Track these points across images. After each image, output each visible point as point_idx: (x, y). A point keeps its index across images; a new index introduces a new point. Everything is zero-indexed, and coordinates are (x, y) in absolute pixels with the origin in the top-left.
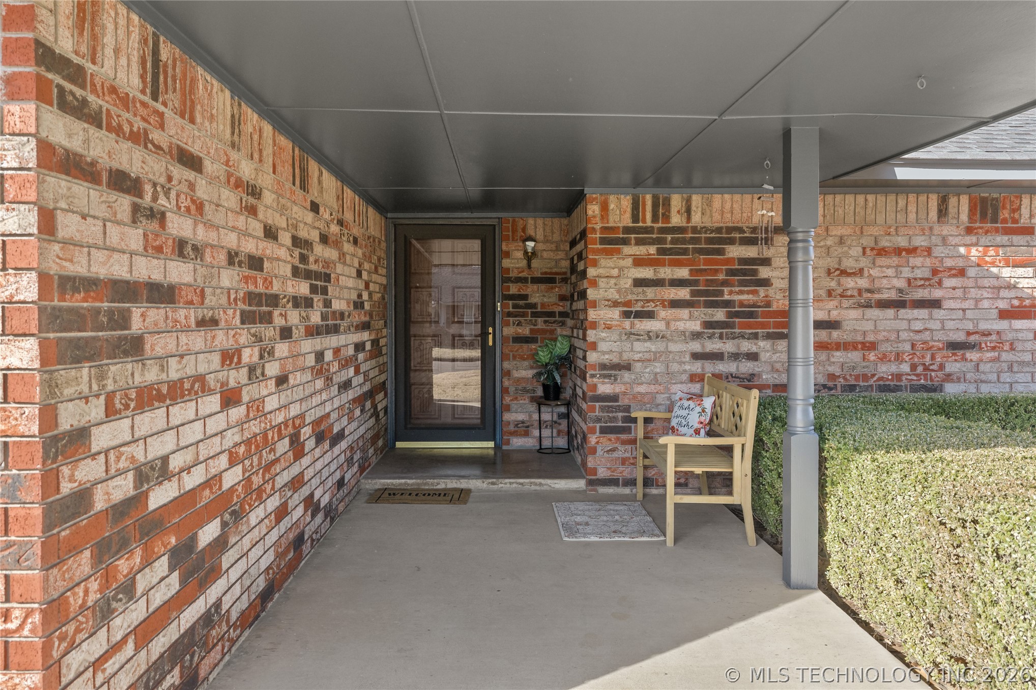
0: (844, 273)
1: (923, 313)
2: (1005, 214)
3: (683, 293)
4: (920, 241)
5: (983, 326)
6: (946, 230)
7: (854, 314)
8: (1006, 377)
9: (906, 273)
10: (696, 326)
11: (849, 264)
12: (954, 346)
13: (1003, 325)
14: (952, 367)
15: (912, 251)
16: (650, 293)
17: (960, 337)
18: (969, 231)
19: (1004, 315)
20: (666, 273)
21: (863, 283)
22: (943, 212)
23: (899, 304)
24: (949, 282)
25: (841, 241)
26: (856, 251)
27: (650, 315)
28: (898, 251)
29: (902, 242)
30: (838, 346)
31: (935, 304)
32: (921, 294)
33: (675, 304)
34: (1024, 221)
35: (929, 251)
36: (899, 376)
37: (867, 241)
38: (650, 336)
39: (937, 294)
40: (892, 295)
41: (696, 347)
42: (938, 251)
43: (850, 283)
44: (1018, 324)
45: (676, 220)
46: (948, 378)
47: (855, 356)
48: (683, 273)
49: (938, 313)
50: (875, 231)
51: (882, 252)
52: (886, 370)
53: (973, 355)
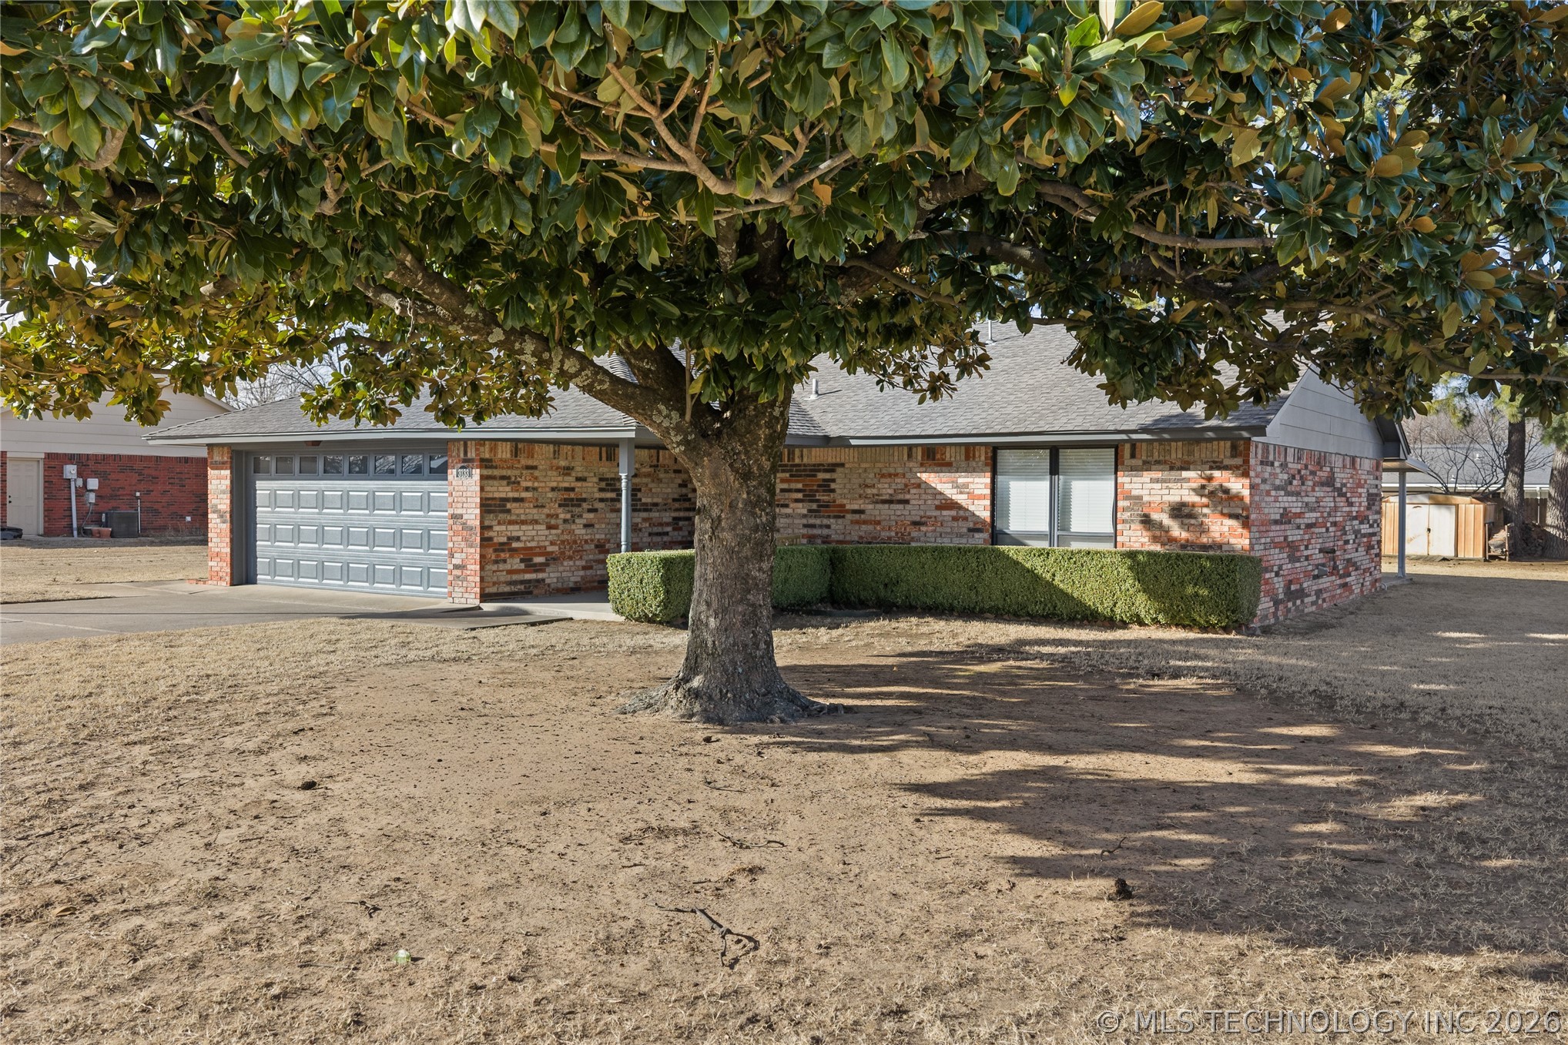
0: (867, 486)
1: (901, 506)
2: (938, 456)
3: (800, 496)
4: (900, 470)
5: (929, 514)
6: (911, 464)
7: (871, 506)
8: (939, 540)
9: (894, 486)
10: (805, 511)
11: (868, 481)
12: (915, 524)
13: (937, 513)
14: (914, 534)
15: (896, 475)
16: (787, 495)
17: (917, 519)
18: (922, 465)
19: (938, 508)
20: (794, 486)
21: (875, 491)
22: (910, 456)
23: (890, 502)
24: (913, 491)
25: (865, 470)
26: (872, 475)
27: (787, 506)
28: (890, 475)
29: (892, 471)
30: (865, 522)
31: (907, 502)
32: (900, 497)
33: (797, 501)
34: (948, 459)
35: (904, 475)
36: (890, 538)
37: (877, 471)
38: (788, 516)
39: (908, 497)
40: (887, 497)
41: (804, 521)
42: (908, 475)
43: (869, 491)
44: (945, 513)
45: (797, 461)
46: (913, 539)
47: (871, 527)
48: (800, 486)
49: (908, 507)
50: (879, 465)
51: (883, 476)
52: (885, 534)
53: (923, 529)
